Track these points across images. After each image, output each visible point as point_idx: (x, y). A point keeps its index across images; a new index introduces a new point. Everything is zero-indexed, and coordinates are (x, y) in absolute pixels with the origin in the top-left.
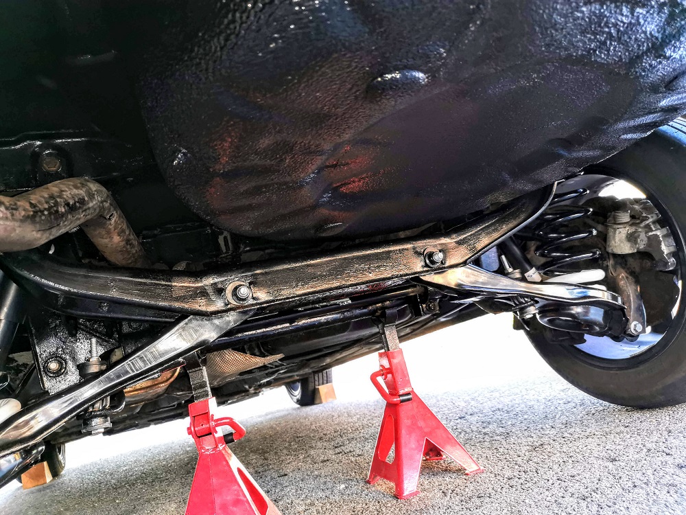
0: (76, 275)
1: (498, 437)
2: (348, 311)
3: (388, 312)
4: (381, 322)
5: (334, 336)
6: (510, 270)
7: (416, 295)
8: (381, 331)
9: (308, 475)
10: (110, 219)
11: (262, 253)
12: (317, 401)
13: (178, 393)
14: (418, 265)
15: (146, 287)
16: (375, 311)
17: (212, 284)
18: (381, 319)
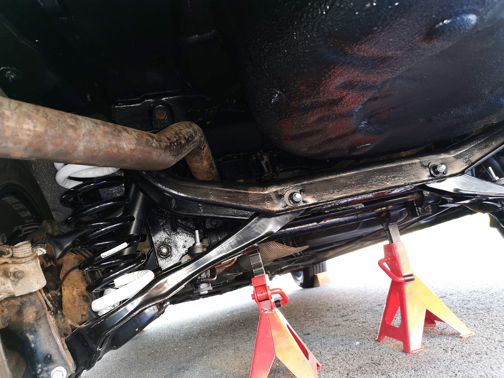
0: (189, 187)
1: (481, 311)
2: (361, 213)
3: (392, 213)
4: (385, 221)
5: (347, 233)
6: (497, 178)
7: (412, 201)
8: (385, 229)
9: (326, 334)
10: (203, 149)
11: (291, 173)
12: (316, 285)
13: (227, 275)
14: (425, 175)
15: (232, 195)
16: (381, 213)
17: (275, 192)
18: (386, 219)
